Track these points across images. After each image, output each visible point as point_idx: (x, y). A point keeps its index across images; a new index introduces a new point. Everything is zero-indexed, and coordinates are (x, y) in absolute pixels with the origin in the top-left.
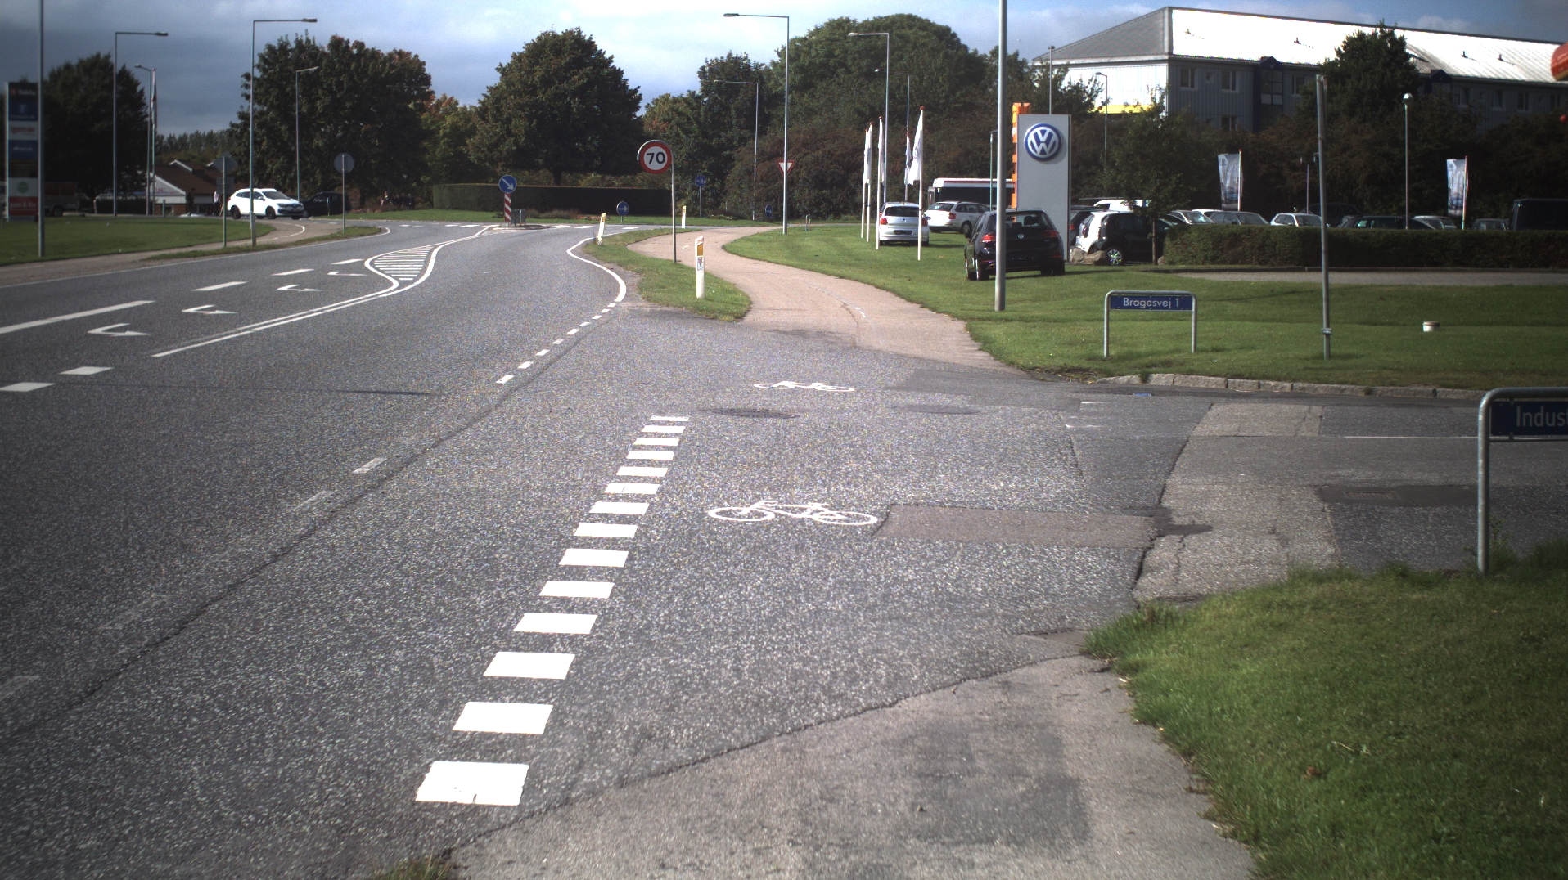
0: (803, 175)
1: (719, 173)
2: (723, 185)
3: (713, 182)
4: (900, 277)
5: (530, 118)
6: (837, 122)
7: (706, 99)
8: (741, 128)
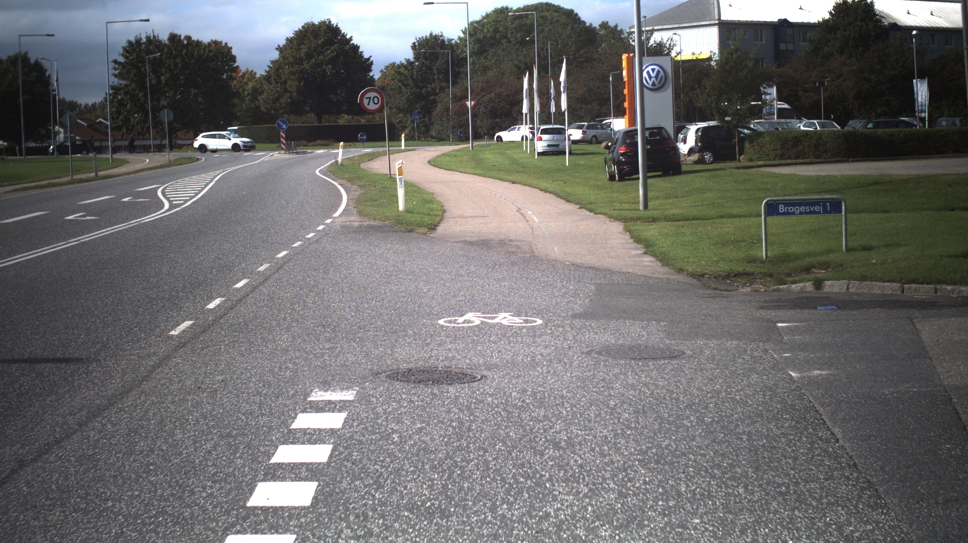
0: (482, 110)
1: (427, 111)
2: (430, 118)
3: (424, 117)
4: (557, 180)
5: (299, 80)
6: (503, 74)
7: (417, 64)
8: (441, 81)
